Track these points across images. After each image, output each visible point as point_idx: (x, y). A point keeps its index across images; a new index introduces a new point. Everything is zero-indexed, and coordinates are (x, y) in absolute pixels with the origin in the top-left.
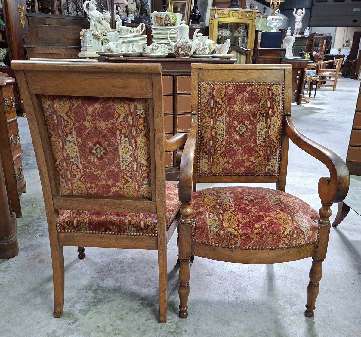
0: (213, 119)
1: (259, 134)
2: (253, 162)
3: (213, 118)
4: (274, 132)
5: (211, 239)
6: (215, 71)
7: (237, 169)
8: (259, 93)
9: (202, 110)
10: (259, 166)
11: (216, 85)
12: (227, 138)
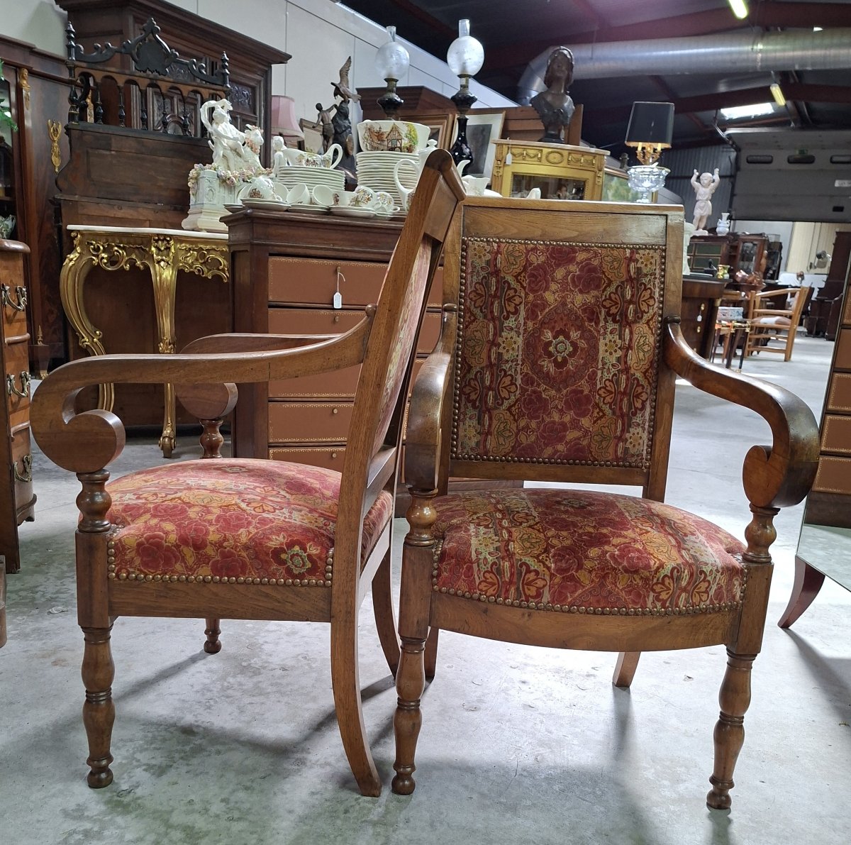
0: (494, 322)
1: (604, 364)
2: (587, 432)
3: (493, 319)
4: (639, 359)
6: (502, 213)
7: (546, 445)
8: (606, 267)
9: (469, 301)
10: (602, 441)
11: (503, 245)
12: (525, 369)
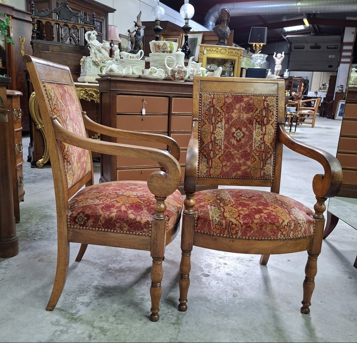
0: (213, 125)
1: (255, 140)
2: (249, 167)
3: (212, 124)
4: (269, 138)
5: (213, 229)
6: (215, 83)
7: (233, 172)
8: (255, 104)
9: (203, 117)
10: (255, 170)
11: (215, 95)
12: (225, 143)
